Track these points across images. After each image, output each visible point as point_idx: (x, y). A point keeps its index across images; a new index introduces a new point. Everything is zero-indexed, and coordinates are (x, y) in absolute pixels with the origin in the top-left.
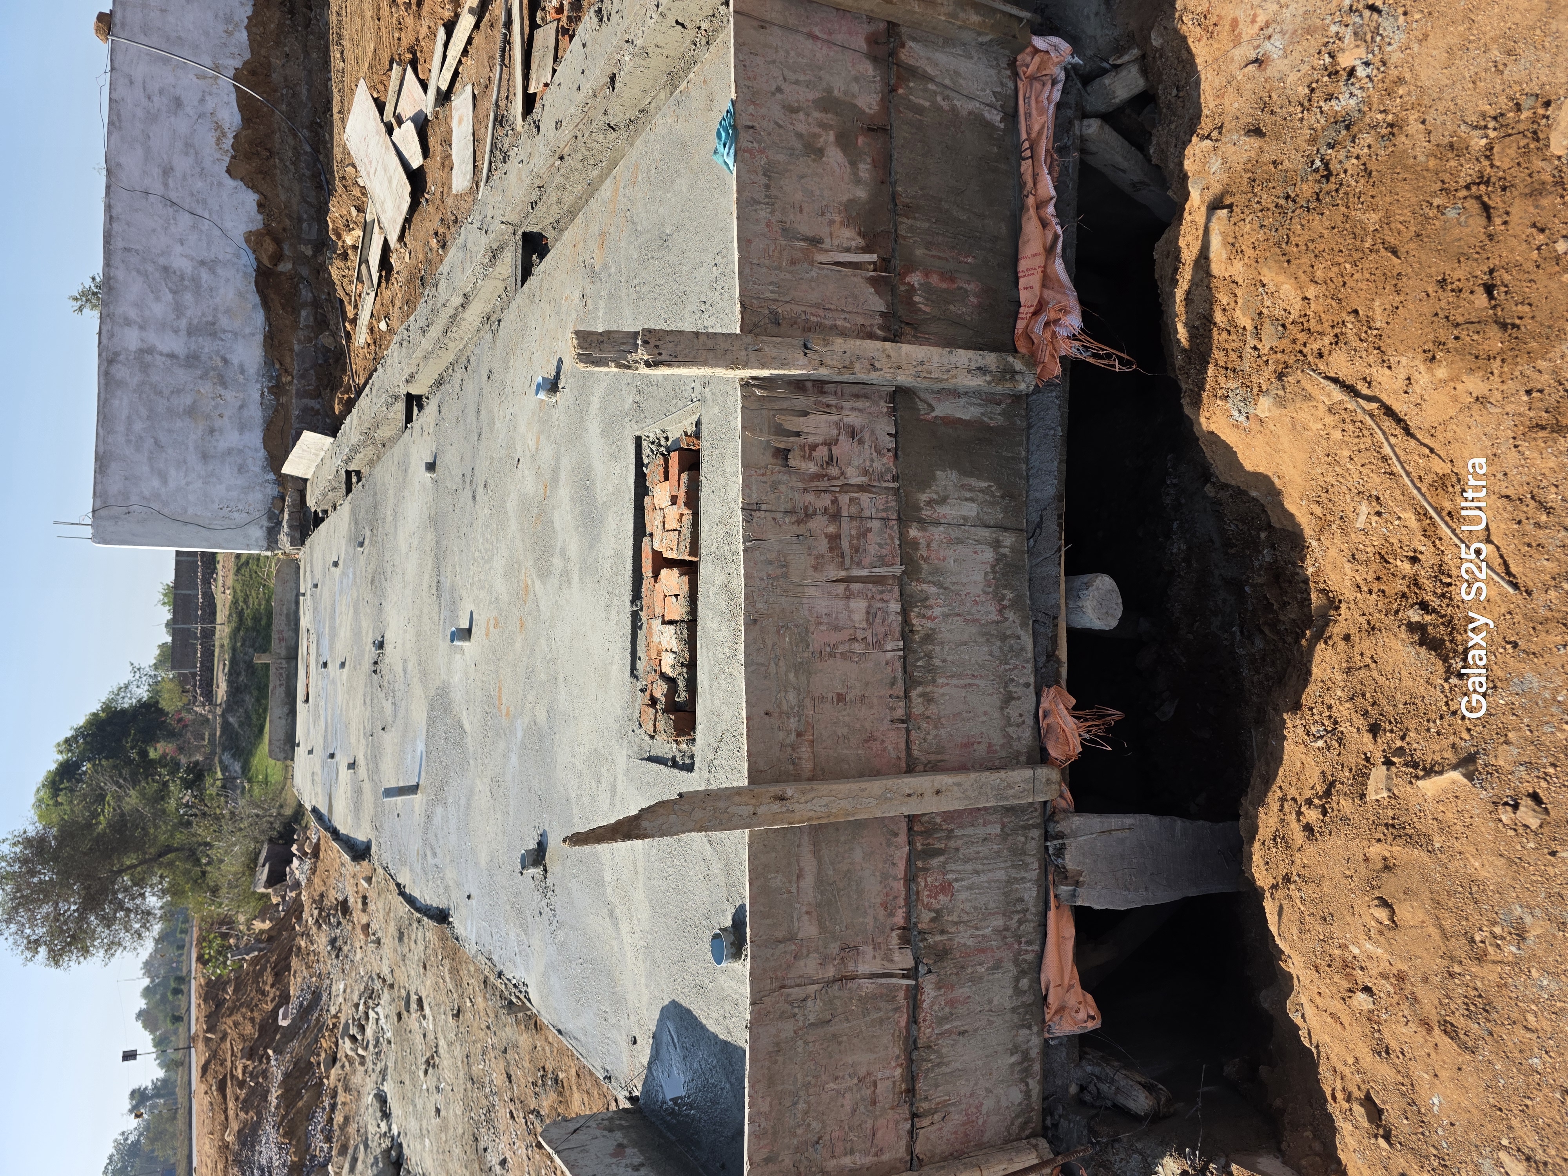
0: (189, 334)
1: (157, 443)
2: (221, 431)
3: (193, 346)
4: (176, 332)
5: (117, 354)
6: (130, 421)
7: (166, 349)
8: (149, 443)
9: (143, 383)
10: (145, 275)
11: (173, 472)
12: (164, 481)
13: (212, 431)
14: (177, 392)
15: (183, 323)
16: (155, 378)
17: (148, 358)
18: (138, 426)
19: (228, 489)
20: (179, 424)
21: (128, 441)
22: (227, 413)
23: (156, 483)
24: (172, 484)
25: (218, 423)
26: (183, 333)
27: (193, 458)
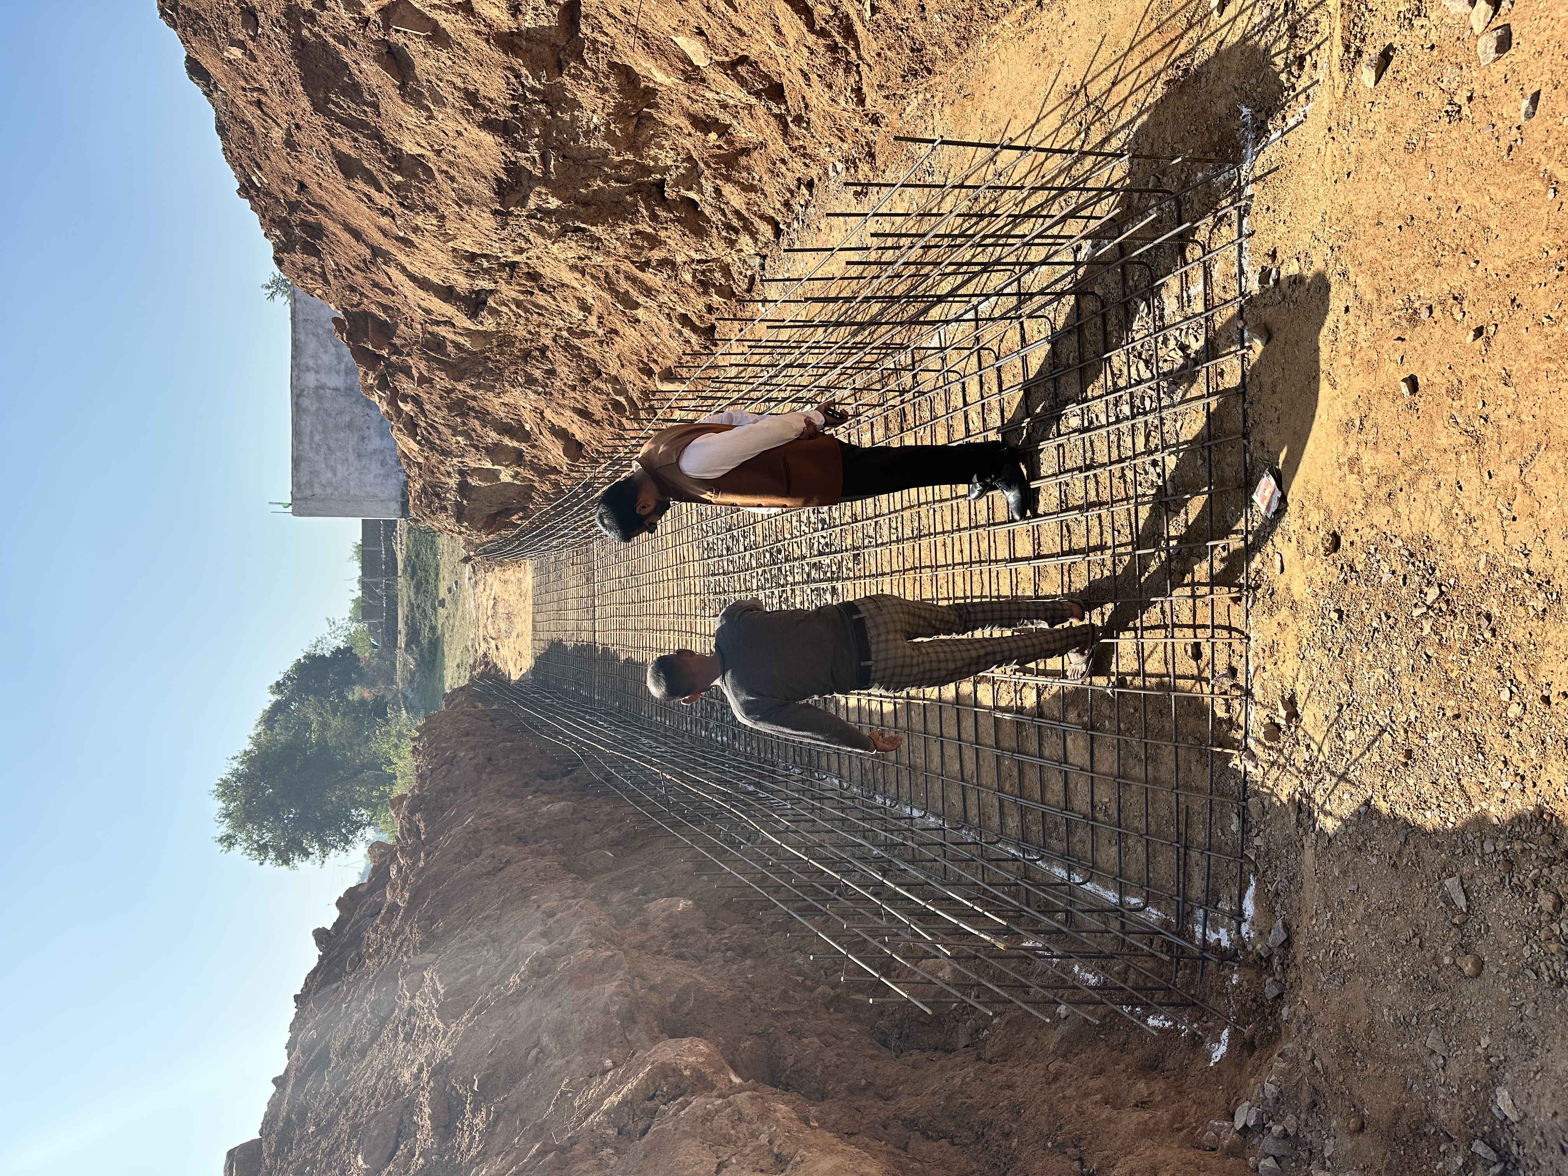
0: (346, 373)
1: (329, 448)
2: (369, 439)
3: (349, 382)
4: (338, 373)
5: (302, 391)
6: (312, 435)
7: (332, 386)
8: (324, 449)
9: (319, 408)
10: (317, 336)
11: (339, 467)
12: (335, 474)
13: (363, 438)
14: (340, 413)
15: (343, 366)
16: (327, 405)
17: (322, 392)
18: (317, 438)
19: (375, 477)
20: (342, 435)
21: (311, 448)
22: (373, 426)
23: (329, 475)
24: (339, 475)
25: (367, 433)
26: (342, 373)
27: (352, 458)
